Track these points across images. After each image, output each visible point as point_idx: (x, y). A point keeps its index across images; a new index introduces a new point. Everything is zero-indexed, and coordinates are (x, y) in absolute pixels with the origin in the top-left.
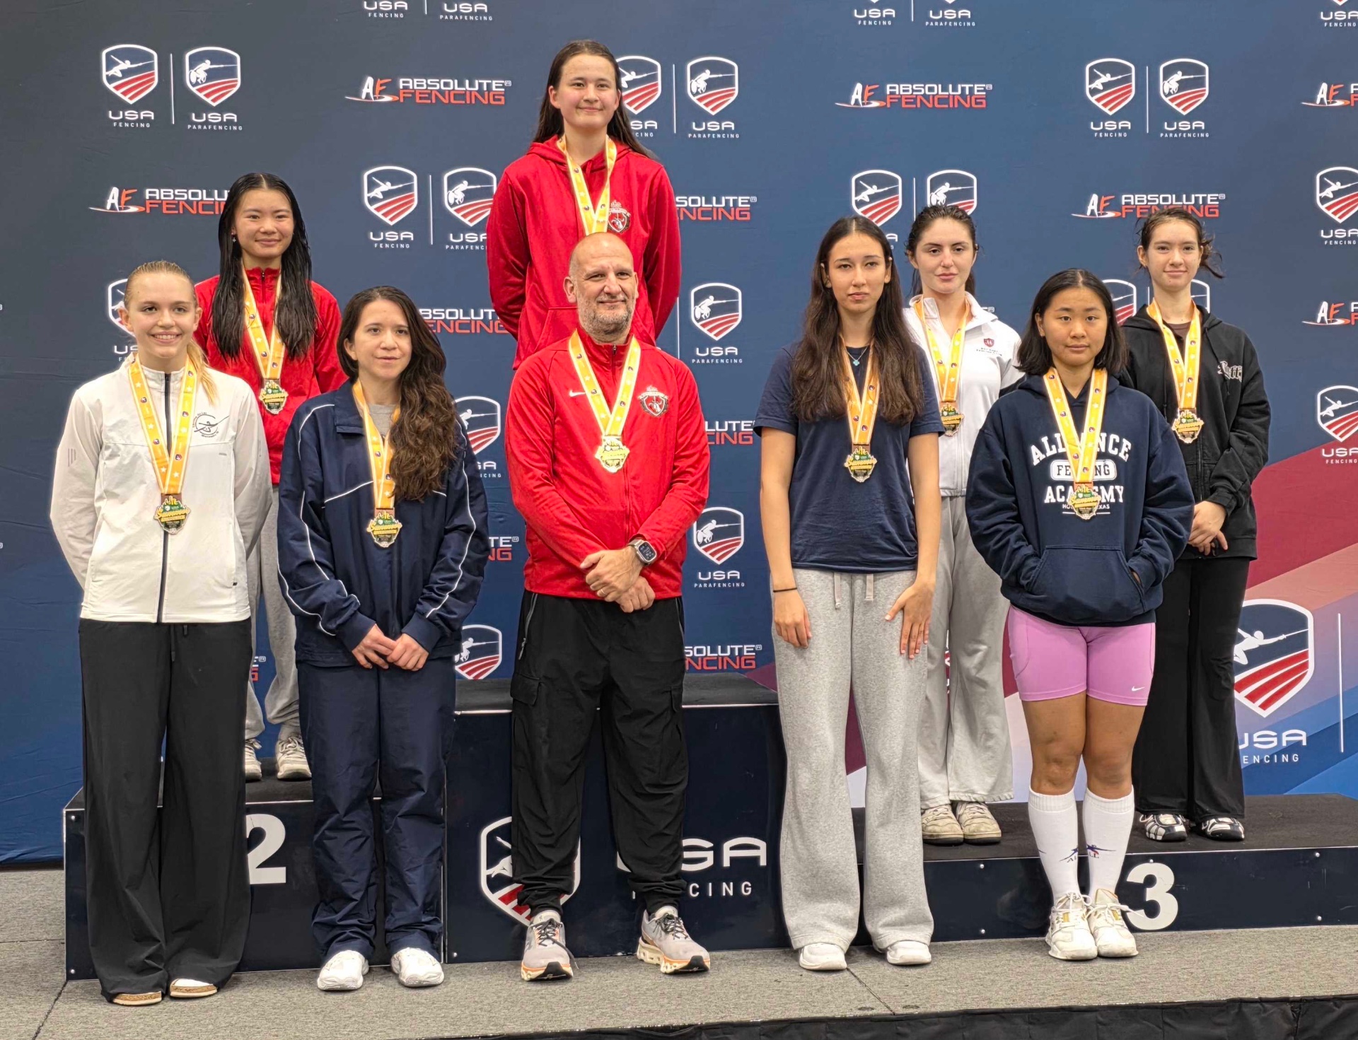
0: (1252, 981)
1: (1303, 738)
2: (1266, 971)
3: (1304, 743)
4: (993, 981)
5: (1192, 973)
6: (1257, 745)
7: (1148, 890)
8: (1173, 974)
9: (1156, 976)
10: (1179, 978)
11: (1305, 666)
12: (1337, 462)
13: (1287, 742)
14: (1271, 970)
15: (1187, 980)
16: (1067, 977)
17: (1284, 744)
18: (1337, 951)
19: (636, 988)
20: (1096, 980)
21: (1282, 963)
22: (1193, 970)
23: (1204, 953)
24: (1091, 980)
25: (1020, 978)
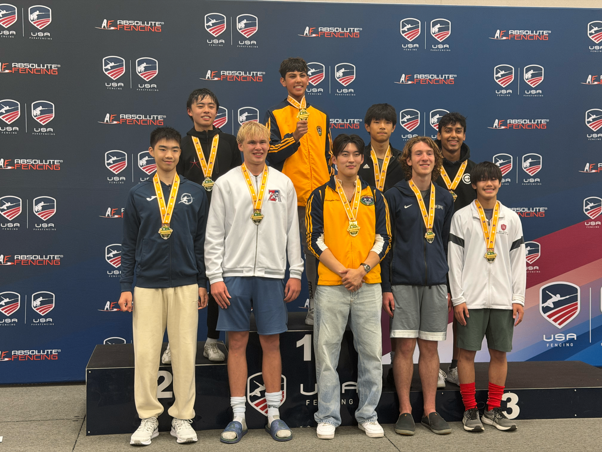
0: (553, 448)
1: (575, 337)
2: (558, 444)
3: (575, 339)
4: (449, 447)
5: (528, 444)
6: (557, 340)
7: (508, 404)
8: (521, 445)
9: (514, 446)
10: (523, 447)
11: (577, 308)
12: (591, 227)
13: (569, 338)
14: (560, 443)
15: (527, 448)
16: (478, 445)
17: (567, 339)
18: (585, 435)
19: (305, 447)
20: (490, 447)
21: (564, 440)
22: (529, 443)
23: (532, 435)
24: (488, 447)
25: (459, 445)
